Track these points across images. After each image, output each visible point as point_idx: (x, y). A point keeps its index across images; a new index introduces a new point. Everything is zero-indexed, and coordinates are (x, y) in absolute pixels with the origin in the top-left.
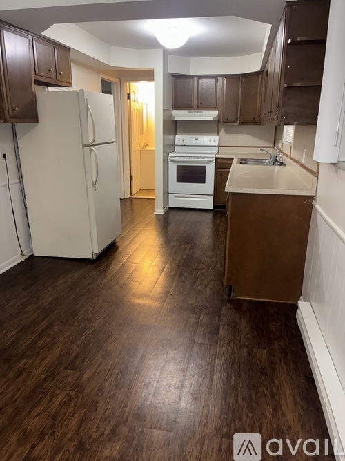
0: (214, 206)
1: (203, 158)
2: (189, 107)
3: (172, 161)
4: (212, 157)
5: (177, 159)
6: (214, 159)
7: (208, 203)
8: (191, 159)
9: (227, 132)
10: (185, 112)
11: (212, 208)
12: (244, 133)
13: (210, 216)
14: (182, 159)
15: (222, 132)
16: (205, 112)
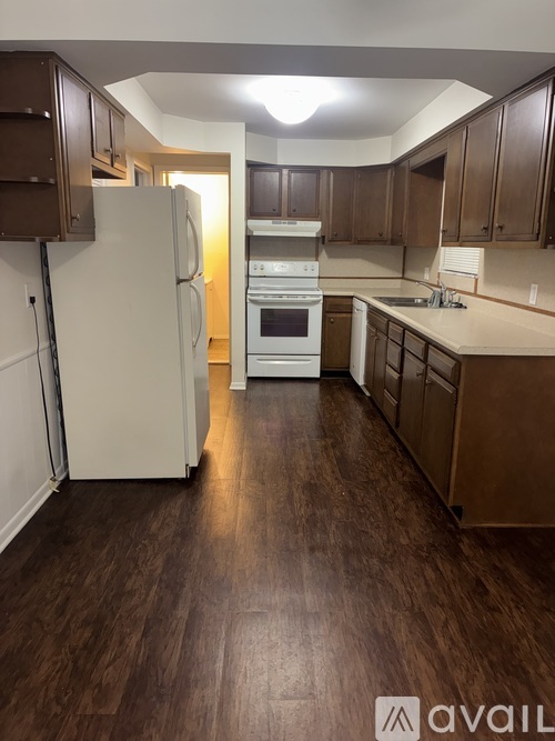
0: (322, 372)
1: (304, 296)
2: (275, 214)
3: (252, 301)
4: (318, 296)
5: (261, 298)
6: (321, 298)
7: (313, 368)
8: (285, 298)
9: (331, 256)
10: (268, 223)
11: (318, 375)
12: (357, 257)
13: (316, 388)
14: (270, 298)
15: (323, 254)
16: (300, 224)
